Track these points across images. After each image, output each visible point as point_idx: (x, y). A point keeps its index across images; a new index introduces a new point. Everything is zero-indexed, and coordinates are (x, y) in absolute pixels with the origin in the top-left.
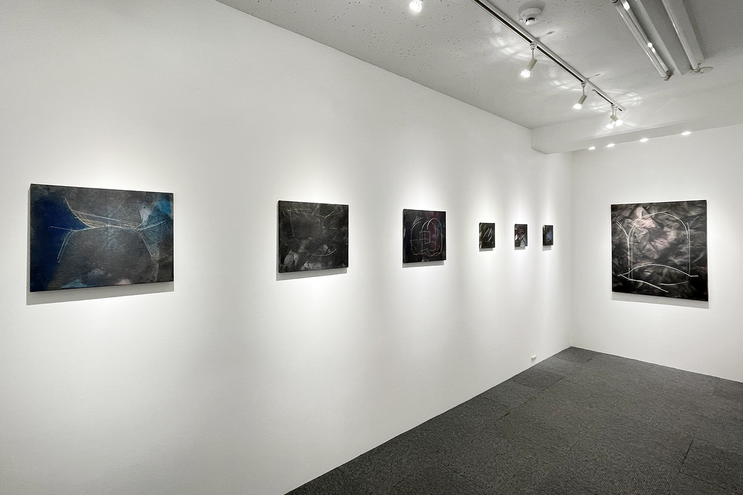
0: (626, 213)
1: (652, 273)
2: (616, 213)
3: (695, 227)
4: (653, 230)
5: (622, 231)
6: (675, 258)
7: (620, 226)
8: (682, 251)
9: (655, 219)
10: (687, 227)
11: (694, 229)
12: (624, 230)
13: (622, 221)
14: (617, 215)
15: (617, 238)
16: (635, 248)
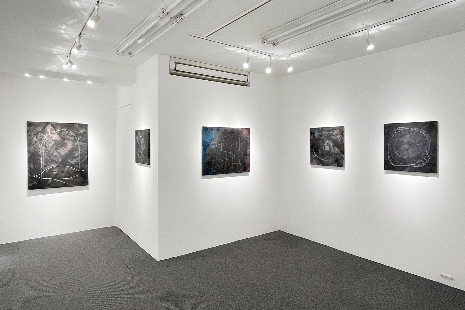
0: (40, 129)
1: (57, 172)
2: (31, 128)
3: (82, 140)
4: (59, 142)
5: (36, 142)
6: (71, 160)
7: (35, 138)
8: (75, 155)
9: (59, 134)
10: (78, 140)
11: (82, 141)
12: (37, 141)
13: (36, 135)
14: (32, 130)
15: (32, 148)
16: (46, 155)
